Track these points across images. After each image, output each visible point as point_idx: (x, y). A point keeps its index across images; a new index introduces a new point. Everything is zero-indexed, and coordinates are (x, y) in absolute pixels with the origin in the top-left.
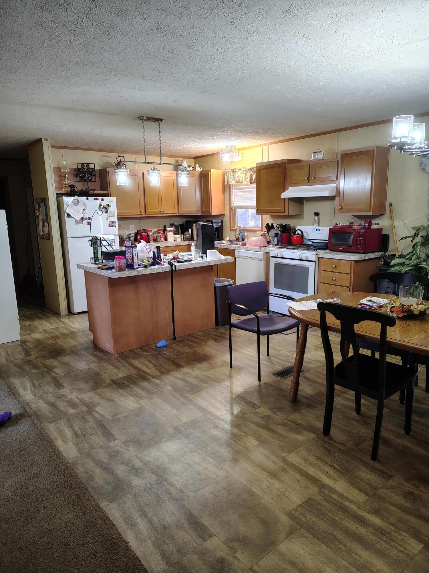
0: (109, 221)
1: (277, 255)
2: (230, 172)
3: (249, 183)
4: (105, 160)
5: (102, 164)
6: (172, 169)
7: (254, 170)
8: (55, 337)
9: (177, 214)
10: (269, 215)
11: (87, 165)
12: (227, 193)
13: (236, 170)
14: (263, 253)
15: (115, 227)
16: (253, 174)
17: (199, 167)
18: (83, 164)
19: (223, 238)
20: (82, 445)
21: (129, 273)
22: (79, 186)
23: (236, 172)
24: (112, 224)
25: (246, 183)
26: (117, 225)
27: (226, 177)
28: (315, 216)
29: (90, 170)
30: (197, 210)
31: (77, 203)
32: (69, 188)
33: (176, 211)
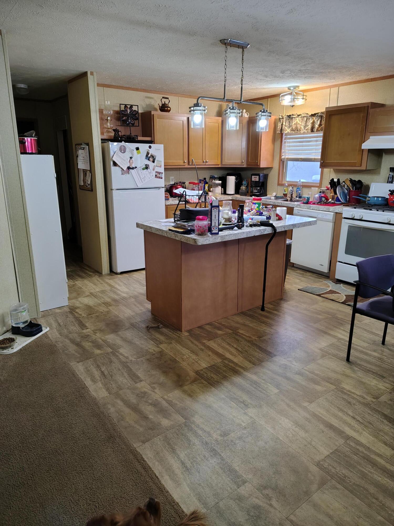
0: (156, 172)
1: (354, 217)
2: (285, 119)
3: (309, 131)
4: (148, 101)
5: (144, 106)
6: (215, 114)
7: (318, 116)
8: (106, 303)
9: (220, 166)
10: (332, 170)
11: (130, 107)
12: (278, 143)
13: (294, 116)
14: (333, 213)
15: (162, 178)
16: (316, 121)
17: (246, 112)
18: (126, 106)
19: (266, 193)
20: (111, 385)
21: (213, 239)
22: (123, 131)
23: (293, 119)
24: (158, 175)
25: (306, 131)
26: (163, 176)
27: (279, 125)
28: (390, 171)
29: (133, 112)
30: (242, 162)
31: (123, 150)
32: (112, 133)
33: (219, 162)
